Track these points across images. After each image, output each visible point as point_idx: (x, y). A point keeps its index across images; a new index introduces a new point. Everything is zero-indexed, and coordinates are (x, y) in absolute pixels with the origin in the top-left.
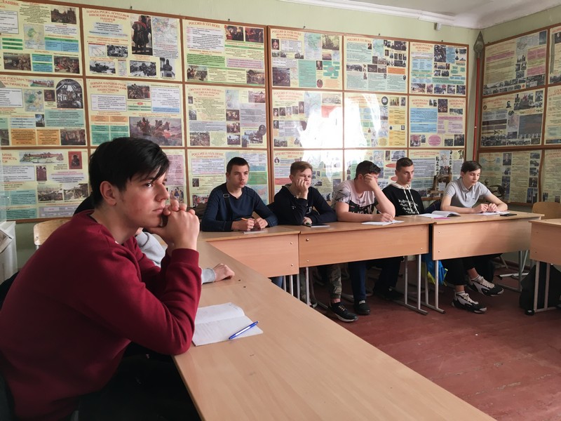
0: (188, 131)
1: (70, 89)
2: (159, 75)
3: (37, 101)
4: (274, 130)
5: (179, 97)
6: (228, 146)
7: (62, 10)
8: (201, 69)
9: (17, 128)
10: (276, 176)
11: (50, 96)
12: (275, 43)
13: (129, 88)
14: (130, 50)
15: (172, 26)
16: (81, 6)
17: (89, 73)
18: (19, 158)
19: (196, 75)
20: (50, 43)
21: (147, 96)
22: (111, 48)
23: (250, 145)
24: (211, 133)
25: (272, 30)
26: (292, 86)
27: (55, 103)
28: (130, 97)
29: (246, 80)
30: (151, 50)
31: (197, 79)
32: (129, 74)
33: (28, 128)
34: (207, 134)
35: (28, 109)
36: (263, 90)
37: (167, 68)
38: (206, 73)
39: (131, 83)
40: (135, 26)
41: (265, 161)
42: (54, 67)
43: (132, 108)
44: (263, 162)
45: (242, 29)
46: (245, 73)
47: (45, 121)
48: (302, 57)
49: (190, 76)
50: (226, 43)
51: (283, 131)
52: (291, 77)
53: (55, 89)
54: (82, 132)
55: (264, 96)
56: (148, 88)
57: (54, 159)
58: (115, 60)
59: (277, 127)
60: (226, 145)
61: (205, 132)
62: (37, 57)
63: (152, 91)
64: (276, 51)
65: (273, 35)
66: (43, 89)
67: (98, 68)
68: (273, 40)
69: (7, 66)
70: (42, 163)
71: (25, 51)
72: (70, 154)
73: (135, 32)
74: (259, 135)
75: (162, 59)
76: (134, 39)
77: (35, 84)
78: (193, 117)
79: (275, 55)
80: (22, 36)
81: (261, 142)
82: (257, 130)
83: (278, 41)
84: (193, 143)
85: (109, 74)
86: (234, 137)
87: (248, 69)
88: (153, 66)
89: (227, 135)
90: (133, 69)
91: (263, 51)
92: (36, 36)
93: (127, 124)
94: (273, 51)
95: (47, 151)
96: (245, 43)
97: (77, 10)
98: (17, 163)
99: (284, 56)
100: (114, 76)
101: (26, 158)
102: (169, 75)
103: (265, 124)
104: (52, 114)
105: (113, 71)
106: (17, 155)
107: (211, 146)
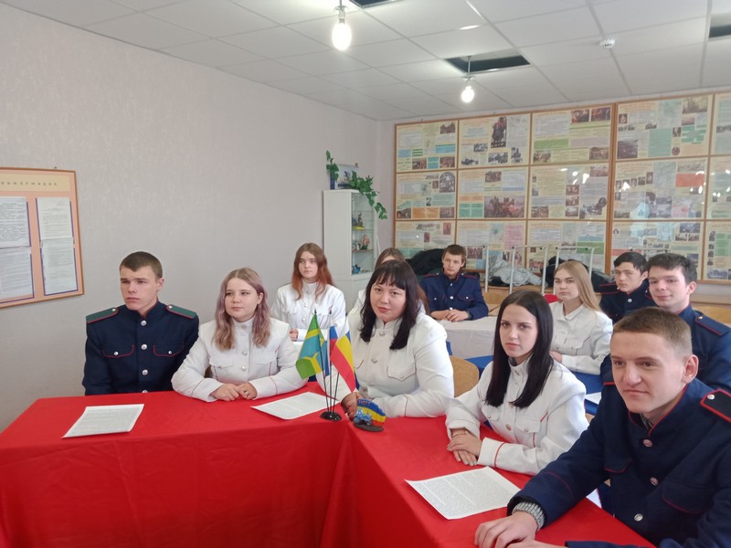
0: (530, 206)
1: (448, 179)
2: (510, 161)
3: (428, 189)
4: (615, 202)
5: (525, 178)
6: (567, 218)
7: (447, 124)
8: (546, 153)
9: (416, 207)
10: (613, 247)
11: (436, 185)
12: (623, 118)
13: (487, 174)
14: (489, 146)
15: (524, 121)
16: (459, 119)
17: (461, 166)
18: (416, 227)
19: (541, 159)
20: (438, 148)
21: (499, 179)
22: (476, 146)
23: (588, 216)
24: (550, 206)
25: (620, 106)
26: (639, 157)
27: (438, 190)
28: (486, 181)
29: (588, 158)
30: (505, 143)
31: (541, 161)
32: (487, 164)
33: (421, 207)
34: (546, 208)
35: (423, 195)
36: (607, 165)
37: (517, 156)
38: (549, 155)
39: (488, 170)
40: (494, 127)
41: (604, 232)
42: (439, 164)
43: (487, 189)
44: (601, 233)
45: (588, 111)
46: (588, 151)
47: (431, 203)
48: (655, 127)
49: (535, 159)
50: (571, 127)
51: (626, 202)
52: (639, 148)
53: (439, 180)
54: (453, 209)
55: (607, 170)
56: (500, 173)
57: (435, 228)
58: (479, 154)
59: (619, 199)
60: (564, 217)
61: (545, 205)
62: (431, 159)
63: (503, 176)
64: (623, 125)
65: (621, 111)
66: (432, 180)
67: (467, 162)
68: (620, 116)
69: (414, 167)
70: (428, 230)
71: (425, 156)
72: (445, 224)
73: (495, 131)
74: (599, 207)
75: (513, 149)
76: (493, 136)
77: (428, 177)
78: (535, 193)
79: (621, 129)
80: (423, 147)
81: (600, 214)
82: (596, 202)
83: (626, 116)
84: (534, 216)
85: (473, 165)
86: (572, 209)
87: (592, 147)
88: (506, 155)
89: (566, 208)
90: (490, 160)
91: (609, 128)
92: (430, 145)
93: (483, 202)
94: (619, 126)
95: (431, 222)
96: (590, 123)
97: (456, 123)
98: (415, 230)
99: (633, 129)
100: (477, 166)
101: (420, 227)
102: (518, 161)
103: (606, 196)
104: (436, 197)
105: (477, 163)
106: (415, 224)
107: (550, 217)
